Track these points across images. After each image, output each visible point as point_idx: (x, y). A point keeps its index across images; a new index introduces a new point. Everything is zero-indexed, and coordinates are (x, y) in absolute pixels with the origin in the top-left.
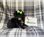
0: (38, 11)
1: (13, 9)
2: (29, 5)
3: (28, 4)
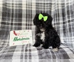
1: (18, 13)
2: (44, 9)
3: (43, 7)
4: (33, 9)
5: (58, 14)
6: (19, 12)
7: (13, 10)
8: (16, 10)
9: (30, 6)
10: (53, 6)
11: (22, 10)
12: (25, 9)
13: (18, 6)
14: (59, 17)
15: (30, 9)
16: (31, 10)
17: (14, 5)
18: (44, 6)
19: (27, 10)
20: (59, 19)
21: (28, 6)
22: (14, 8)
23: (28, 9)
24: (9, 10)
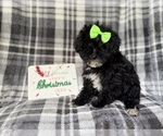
0: (133, 39)
3: (101, 14)
4: (78, 19)
5: (135, 30)
6: (48, 24)
7: (34, 19)
8: (42, 20)
9: (73, 13)
10: (122, 12)
11: (54, 20)
12: (62, 18)
13: (45, 11)
14: (135, 36)
15: (73, 19)
16: (75, 22)
17: (38, 10)
18: (104, 12)
19: (65, 21)
20: (136, 42)
21: (68, 12)
22: (38, 16)
23: (68, 18)
24: (27, 19)
